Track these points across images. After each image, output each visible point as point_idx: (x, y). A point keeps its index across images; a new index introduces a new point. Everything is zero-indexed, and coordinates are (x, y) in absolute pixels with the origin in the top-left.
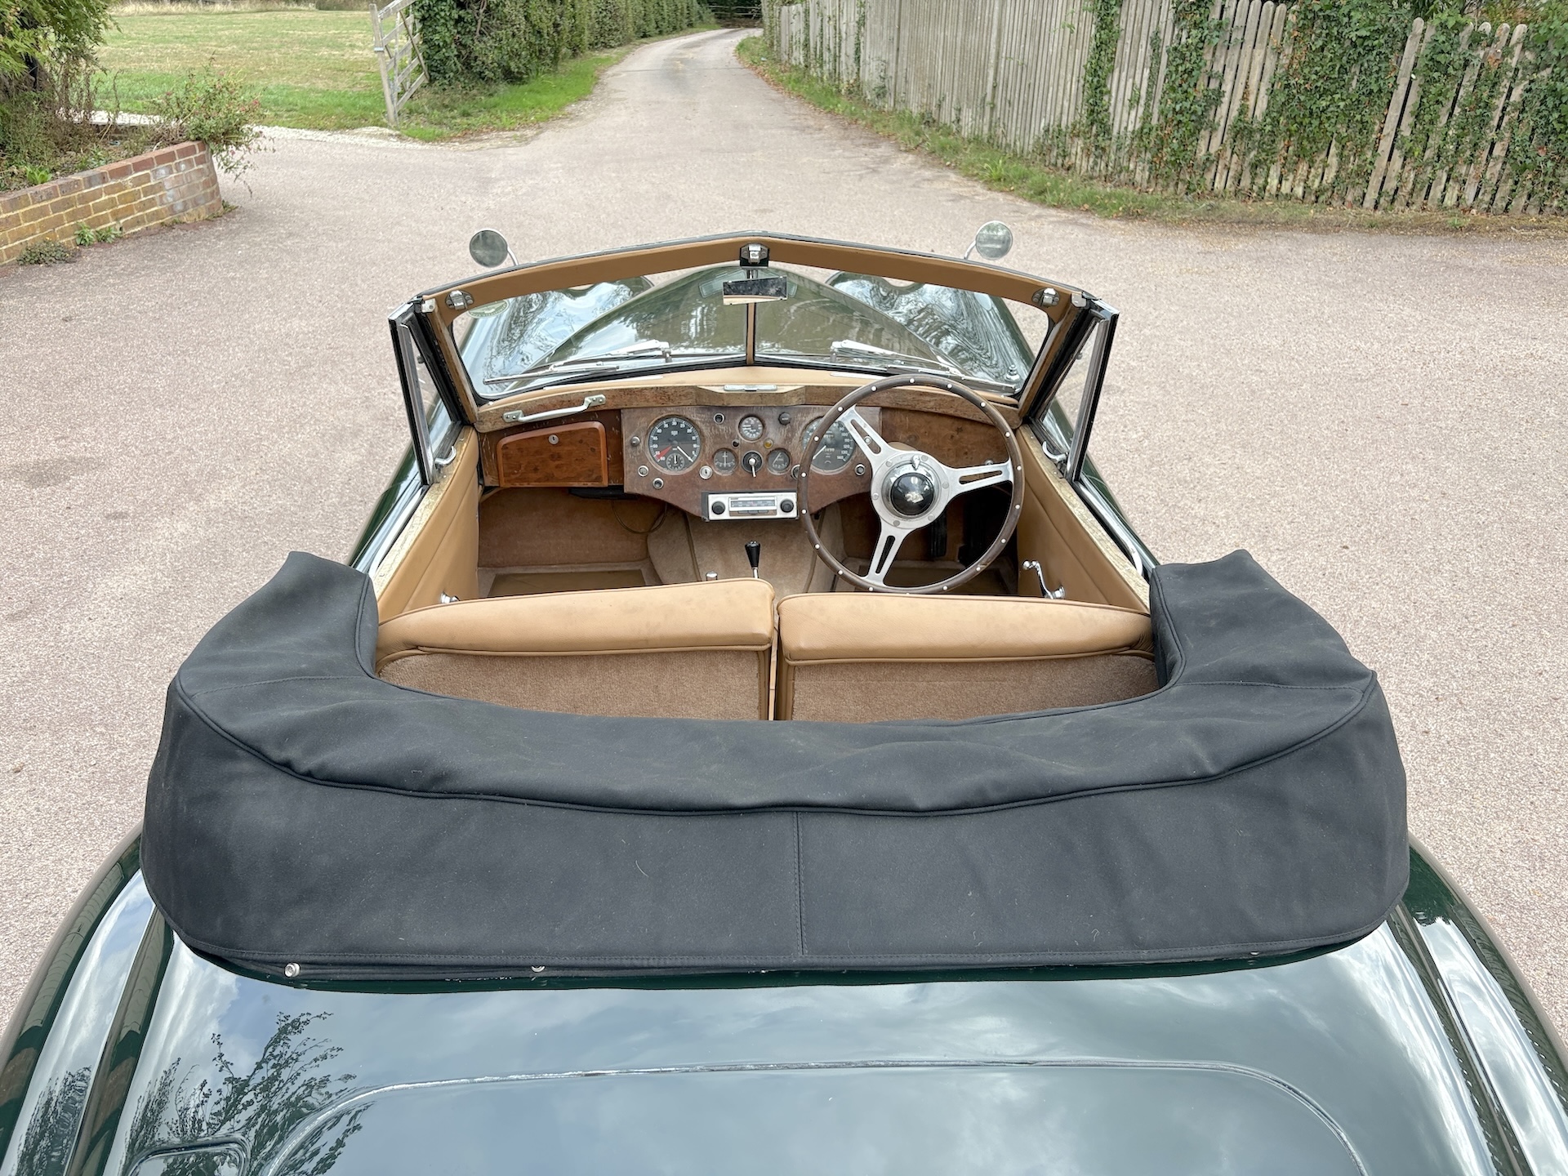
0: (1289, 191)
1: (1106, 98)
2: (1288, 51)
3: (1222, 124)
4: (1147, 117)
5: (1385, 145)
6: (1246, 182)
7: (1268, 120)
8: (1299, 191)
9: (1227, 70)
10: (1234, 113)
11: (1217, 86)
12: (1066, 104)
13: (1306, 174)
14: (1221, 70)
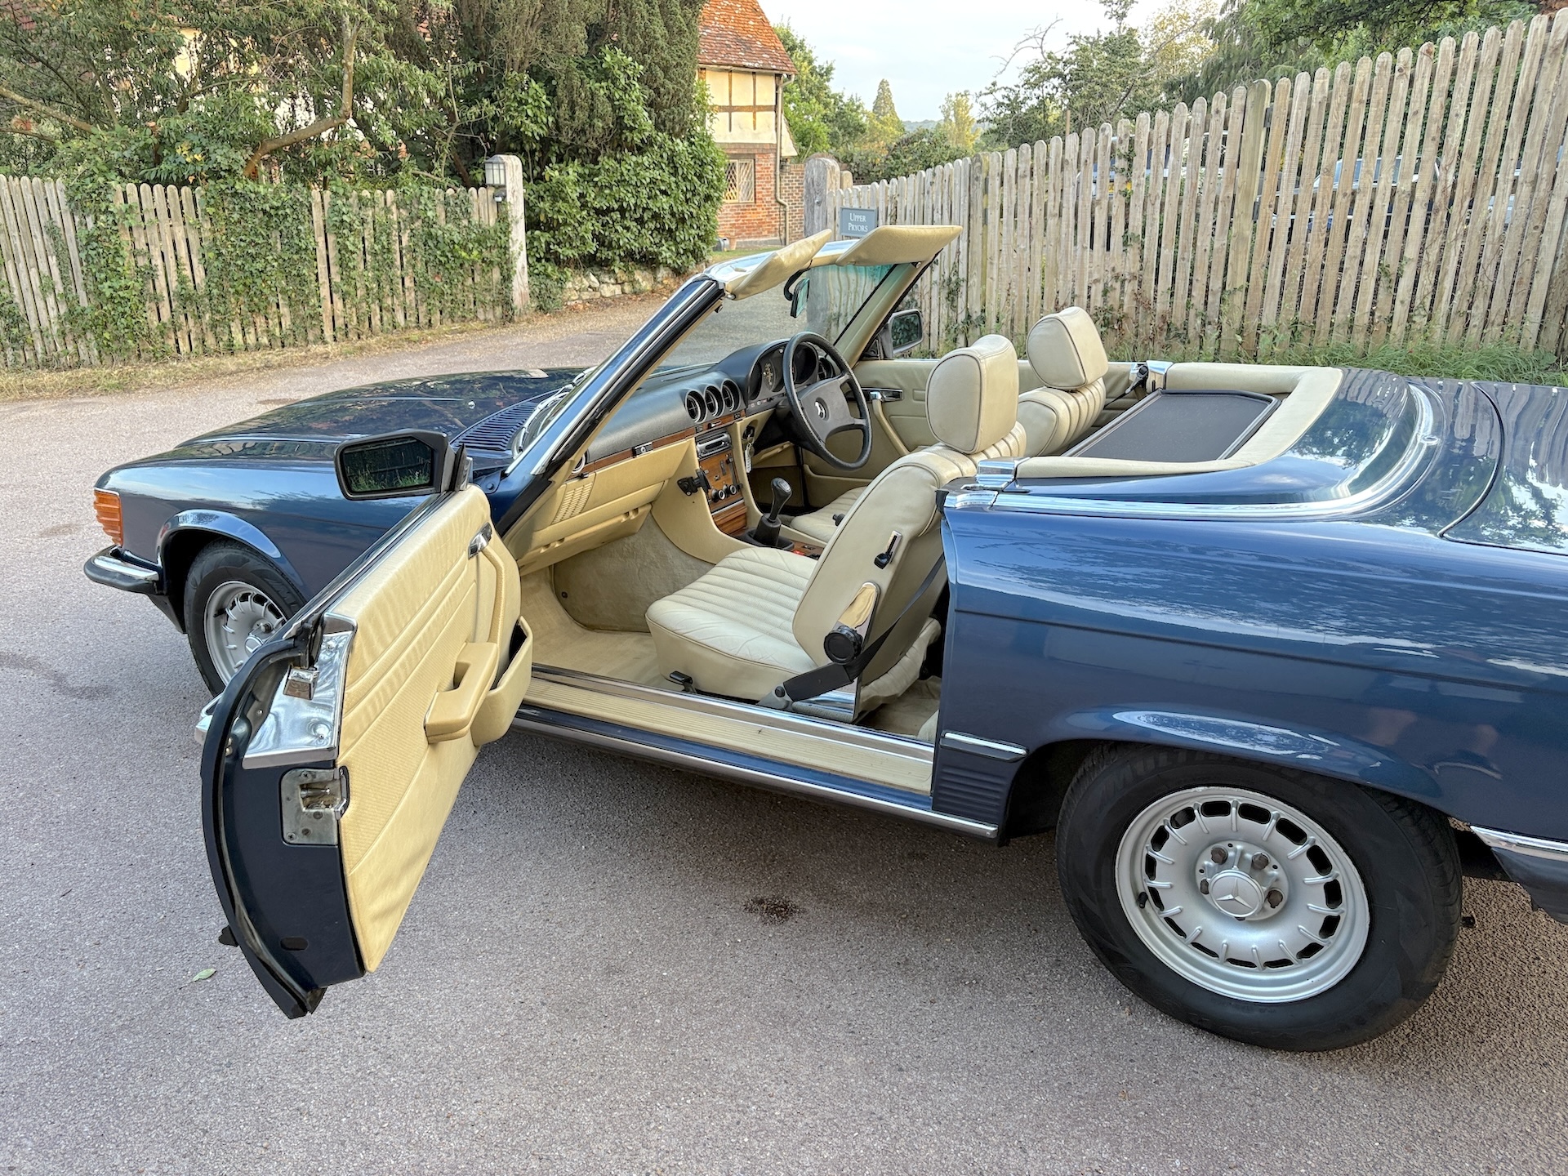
0: (254, 341)
2: (207, 226)
3: (165, 294)
4: (71, 301)
5: (324, 292)
6: (210, 341)
7: (213, 285)
8: (265, 340)
9: (151, 247)
10: (174, 285)
11: (147, 263)
13: (265, 325)
14: (145, 248)
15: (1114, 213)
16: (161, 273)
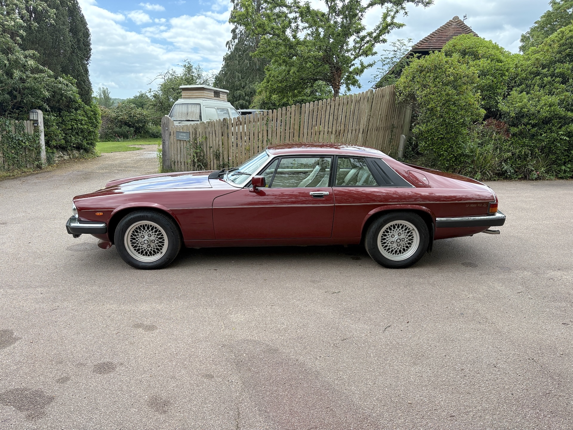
15: (264, 135)
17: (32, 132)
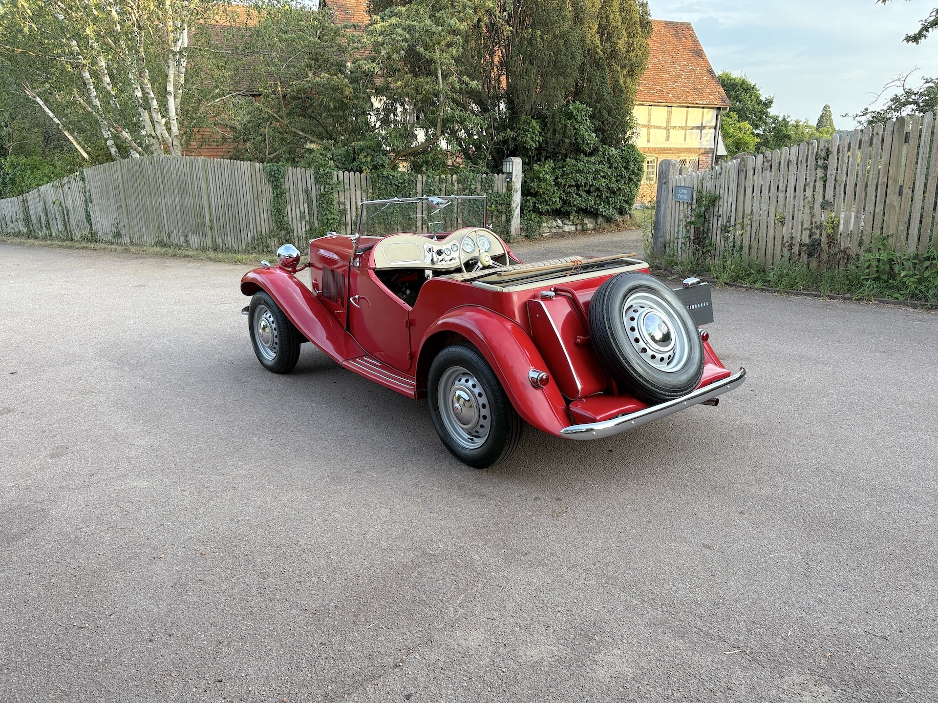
1: (286, 219)
2: (371, 191)
3: (350, 223)
4: (311, 224)
5: (419, 223)
7: (370, 219)
9: (346, 201)
10: (354, 218)
11: (344, 208)
12: (263, 224)
14: (343, 201)
15: (817, 190)
16: (349, 212)
17: (504, 190)
